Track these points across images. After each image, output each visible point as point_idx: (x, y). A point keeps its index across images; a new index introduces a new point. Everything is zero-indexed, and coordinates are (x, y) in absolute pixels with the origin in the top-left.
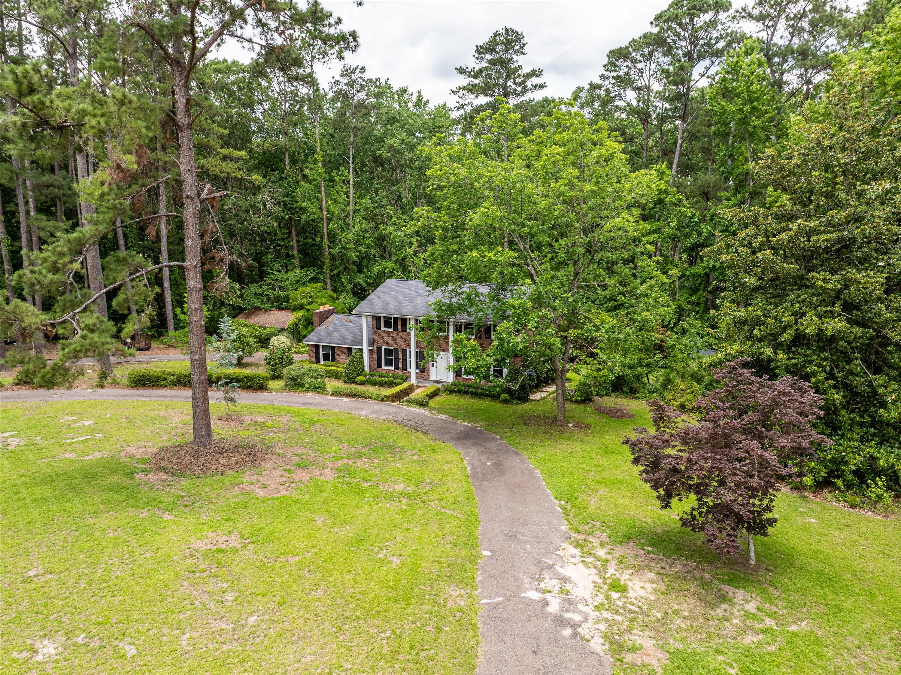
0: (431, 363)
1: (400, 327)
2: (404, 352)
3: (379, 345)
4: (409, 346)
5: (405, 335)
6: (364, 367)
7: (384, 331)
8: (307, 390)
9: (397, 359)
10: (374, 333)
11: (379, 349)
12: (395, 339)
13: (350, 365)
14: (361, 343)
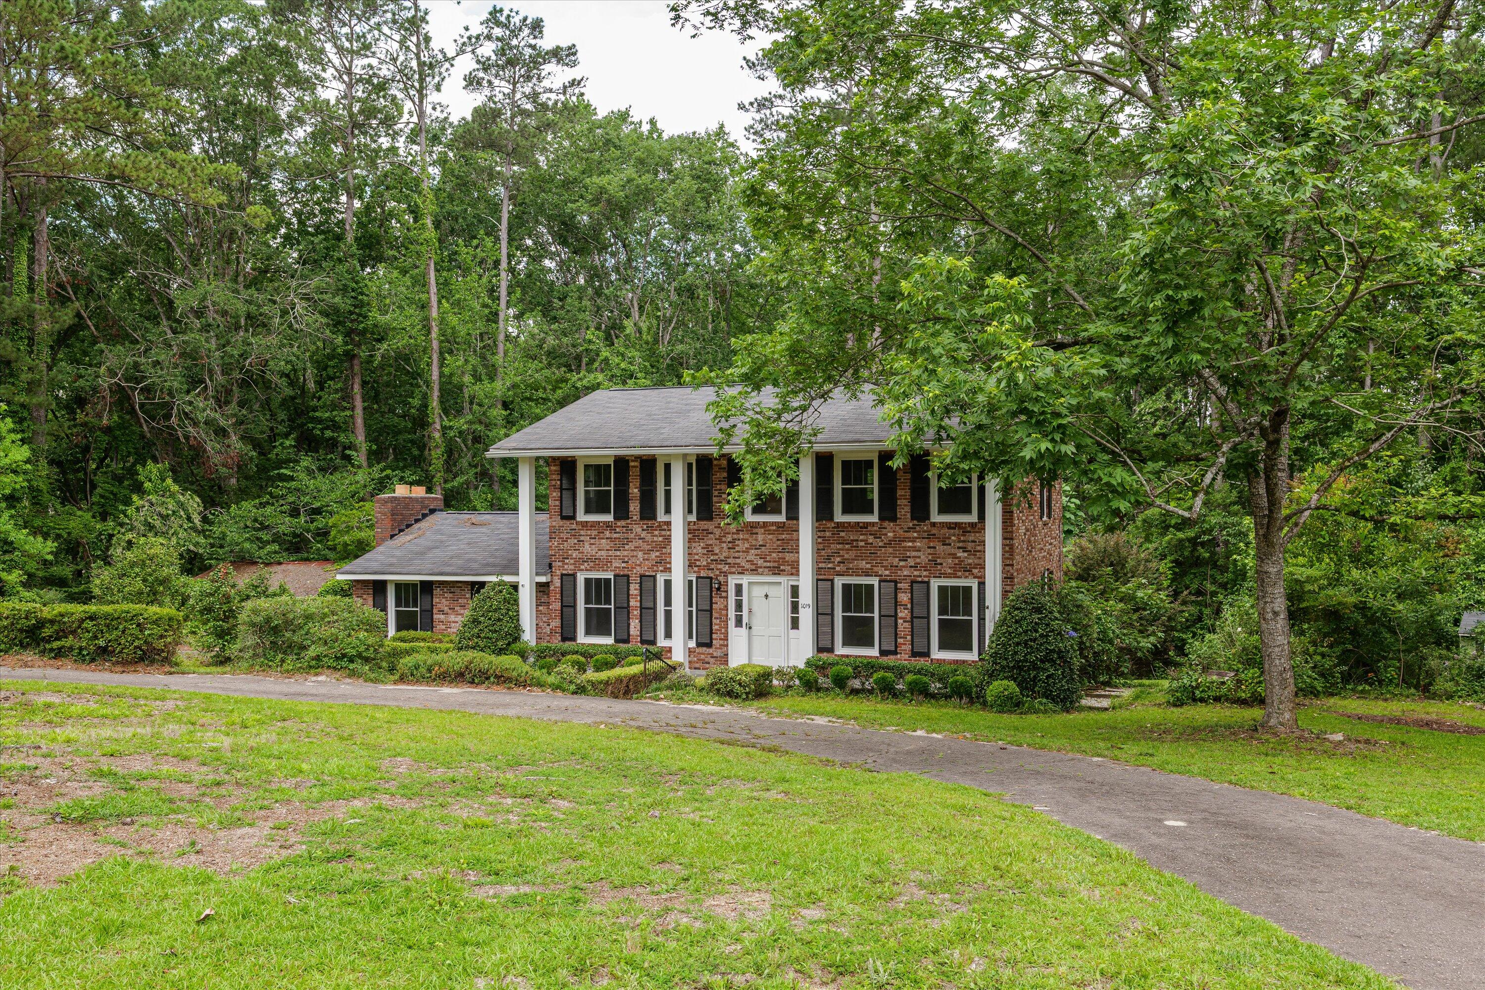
0: (732, 613)
1: (634, 507)
2: (647, 582)
3: (569, 568)
4: (665, 564)
5: (650, 529)
6: (518, 628)
7: (585, 524)
8: (317, 665)
9: (624, 609)
10: (553, 533)
11: (569, 579)
12: (620, 544)
13: (475, 621)
14: (512, 567)
